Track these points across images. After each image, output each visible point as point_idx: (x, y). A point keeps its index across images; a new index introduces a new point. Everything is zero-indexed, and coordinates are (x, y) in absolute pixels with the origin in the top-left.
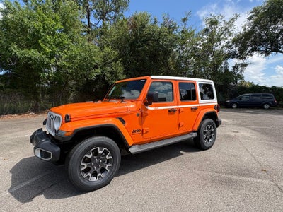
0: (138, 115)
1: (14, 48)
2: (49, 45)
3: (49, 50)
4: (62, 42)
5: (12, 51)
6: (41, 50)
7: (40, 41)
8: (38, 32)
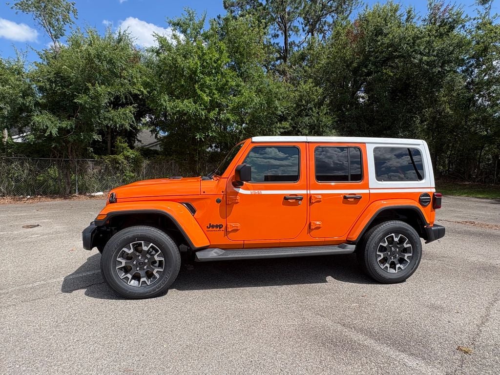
0: (219, 201)
1: (165, 101)
2: (208, 91)
3: (207, 99)
4: (226, 84)
5: (162, 105)
6: (197, 99)
7: (196, 86)
8: (195, 73)
